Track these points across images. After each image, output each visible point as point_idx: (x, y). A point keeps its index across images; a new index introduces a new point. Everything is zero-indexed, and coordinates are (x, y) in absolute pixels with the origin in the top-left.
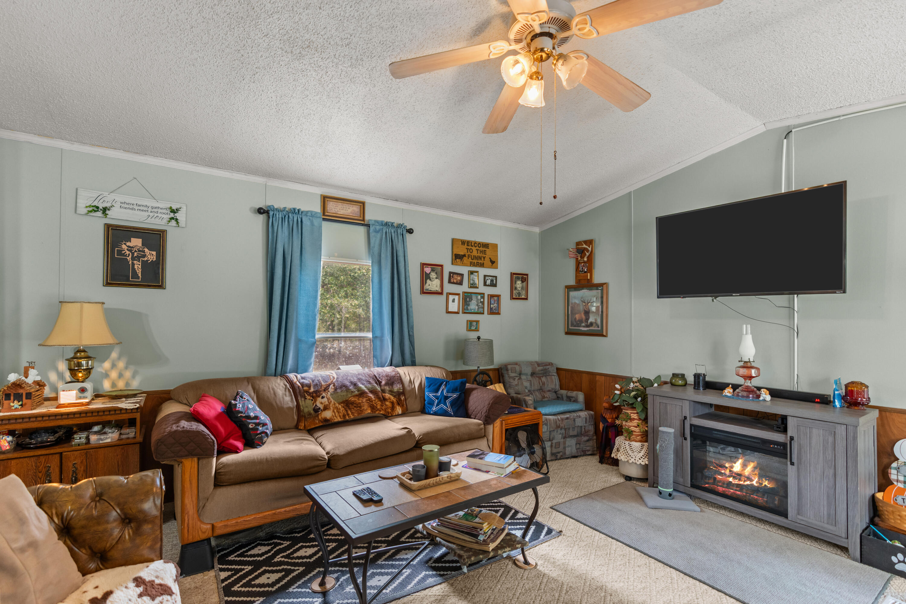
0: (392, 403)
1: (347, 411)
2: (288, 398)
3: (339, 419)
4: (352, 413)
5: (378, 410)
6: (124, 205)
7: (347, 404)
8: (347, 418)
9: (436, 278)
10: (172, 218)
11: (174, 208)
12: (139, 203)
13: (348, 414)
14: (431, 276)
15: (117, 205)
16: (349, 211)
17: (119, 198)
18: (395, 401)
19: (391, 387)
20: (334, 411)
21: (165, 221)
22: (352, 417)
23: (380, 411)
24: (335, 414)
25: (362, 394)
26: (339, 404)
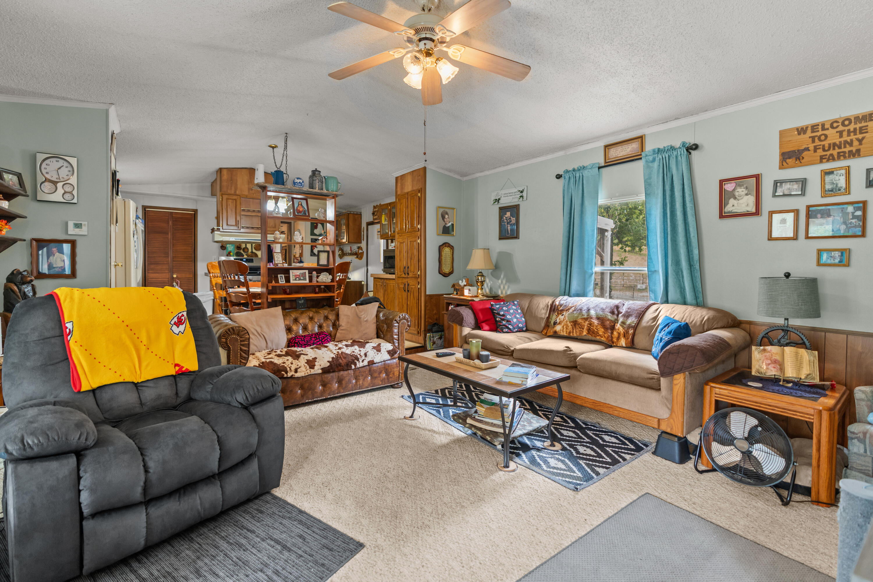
0: (619, 334)
1: (573, 329)
2: (544, 311)
3: (565, 334)
4: (576, 332)
5: (600, 335)
6: (506, 195)
7: (575, 323)
8: (571, 334)
9: (747, 195)
10: (521, 196)
11: (521, 190)
12: (510, 192)
13: (573, 332)
14: (737, 194)
15: (502, 196)
16: (628, 150)
17: (503, 192)
18: (622, 332)
19: (625, 319)
20: (563, 327)
21: (516, 200)
22: (575, 335)
23: (602, 337)
24: (563, 329)
25: (588, 318)
26: (570, 322)
